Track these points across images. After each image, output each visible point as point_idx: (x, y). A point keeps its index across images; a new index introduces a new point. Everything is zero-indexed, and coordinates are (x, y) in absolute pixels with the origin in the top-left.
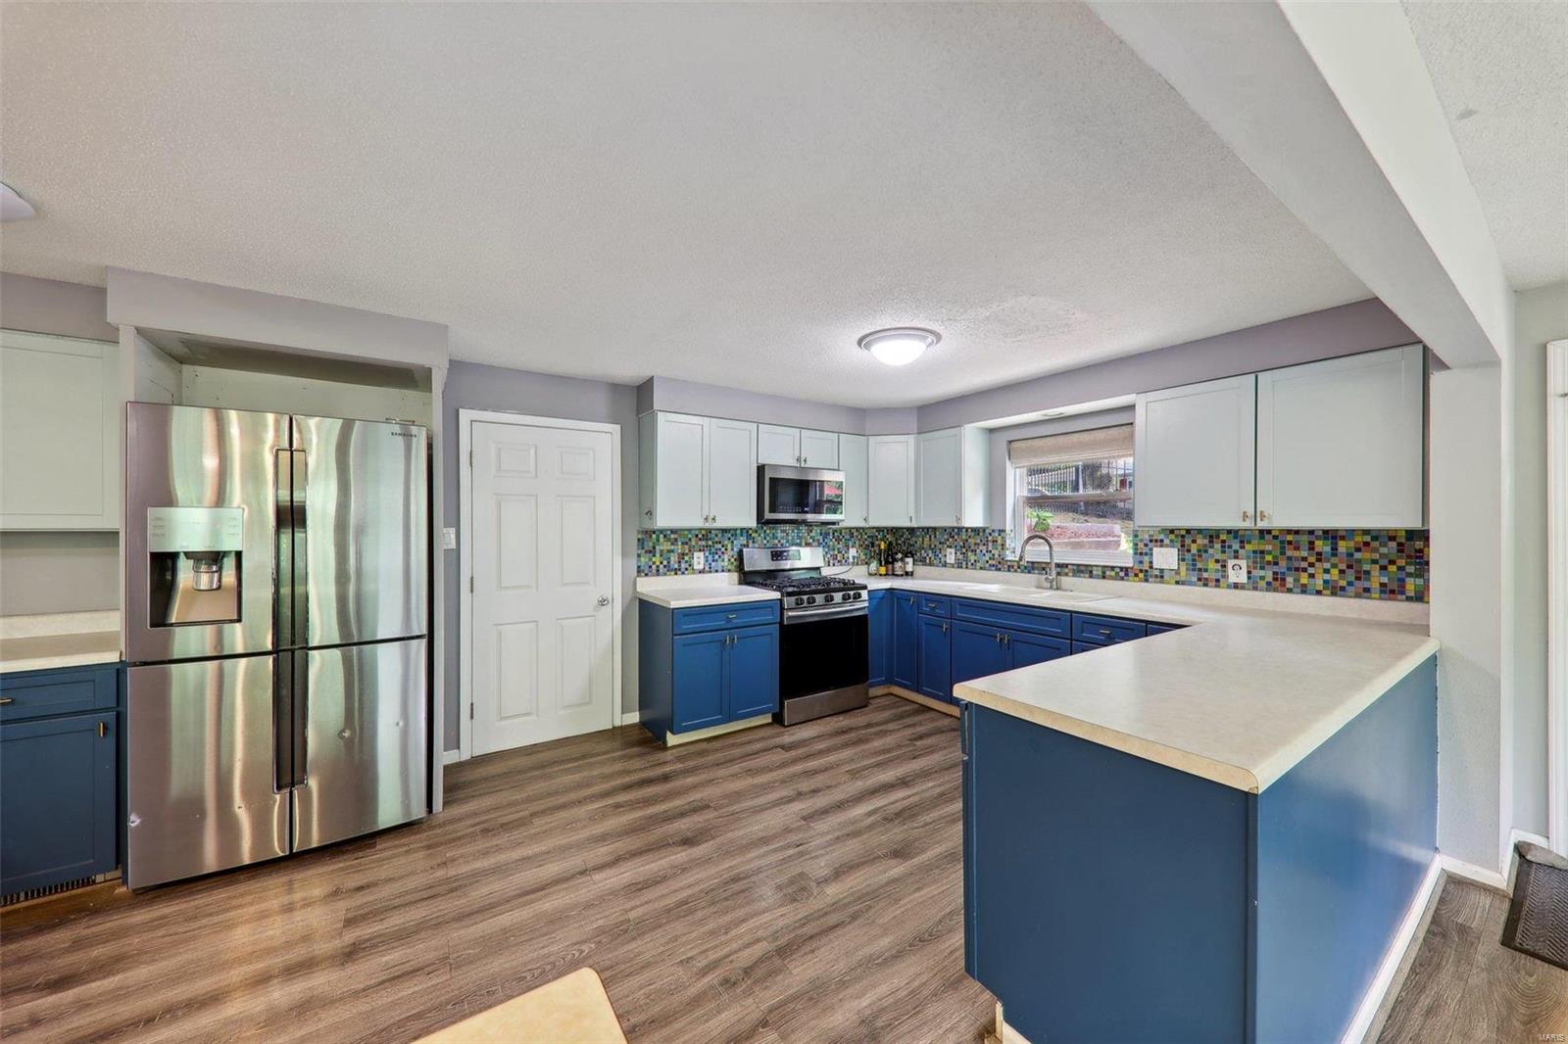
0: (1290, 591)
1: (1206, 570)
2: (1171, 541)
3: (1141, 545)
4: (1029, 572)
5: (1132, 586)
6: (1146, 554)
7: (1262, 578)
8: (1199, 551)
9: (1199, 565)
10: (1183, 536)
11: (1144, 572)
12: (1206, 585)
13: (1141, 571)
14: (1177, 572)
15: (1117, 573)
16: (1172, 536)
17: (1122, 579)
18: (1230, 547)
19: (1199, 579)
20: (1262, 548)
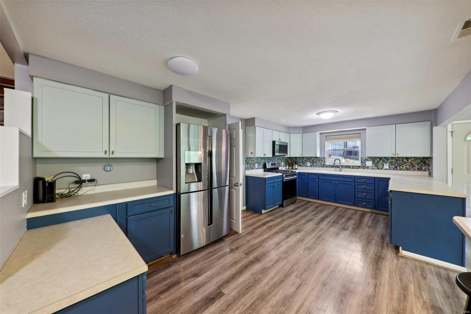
0: (398, 170)
1: (379, 166)
2: (371, 160)
3: (363, 161)
5: (360, 170)
6: (364, 163)
7: (392, 167)
8: (377, 162)
9: (377, 165)
10: (373, 159)
11: (364, 167)
12: (379, 169)
13: (363, 167)
14: (372, 167)
15: (357, 167)
16: (371, 159)
18: (385, 161)
19: (377, 168)
20: (392, 161)
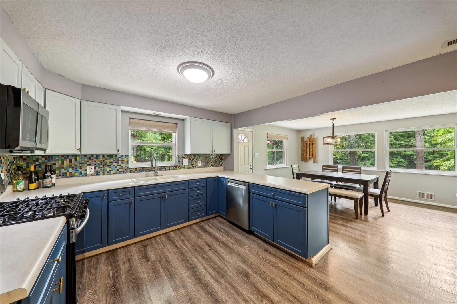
0: (207, 167)
1: (194, 164)
2: (187, 157)
3: (180, 159)
4: (141, 172)
5: (178, 171)
6: (181, 161)
7: (203, 165)
8: (192, 159)
9: (192, 163)
10: (189, 156)
11: (181, 167)
12: (194, 168)
13: (180, 166)
14: (188, 165)
15: (173, 168)
16: (187, 156)
17: (175, 169)
18: (198, 158)
19: (192, 167)
20: (203, 158)
